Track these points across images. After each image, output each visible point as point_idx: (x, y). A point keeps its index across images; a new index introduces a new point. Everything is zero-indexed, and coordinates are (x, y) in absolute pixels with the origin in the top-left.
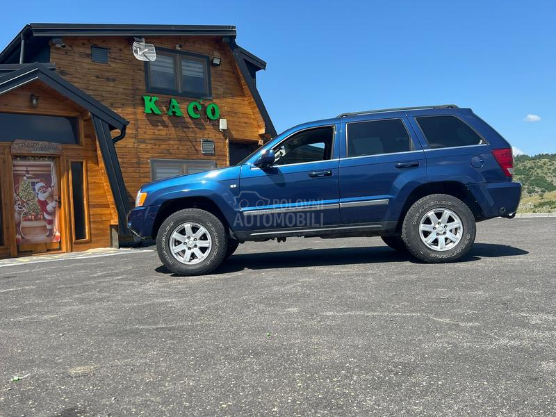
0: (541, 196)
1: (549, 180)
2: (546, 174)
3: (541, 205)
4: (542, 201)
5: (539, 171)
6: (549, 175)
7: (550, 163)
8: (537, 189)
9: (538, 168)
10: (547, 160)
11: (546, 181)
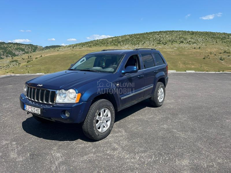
0: (12, 58)
1: (14, 52)
2: (12, 50)
3: (13, 61)
4: (13, 60)
5: (10, 49)
6: (14, 50)
7: (14, 46)
8: (9, 55)
9: (9, 47)
10: (13, 45)
11: (12, 53)
